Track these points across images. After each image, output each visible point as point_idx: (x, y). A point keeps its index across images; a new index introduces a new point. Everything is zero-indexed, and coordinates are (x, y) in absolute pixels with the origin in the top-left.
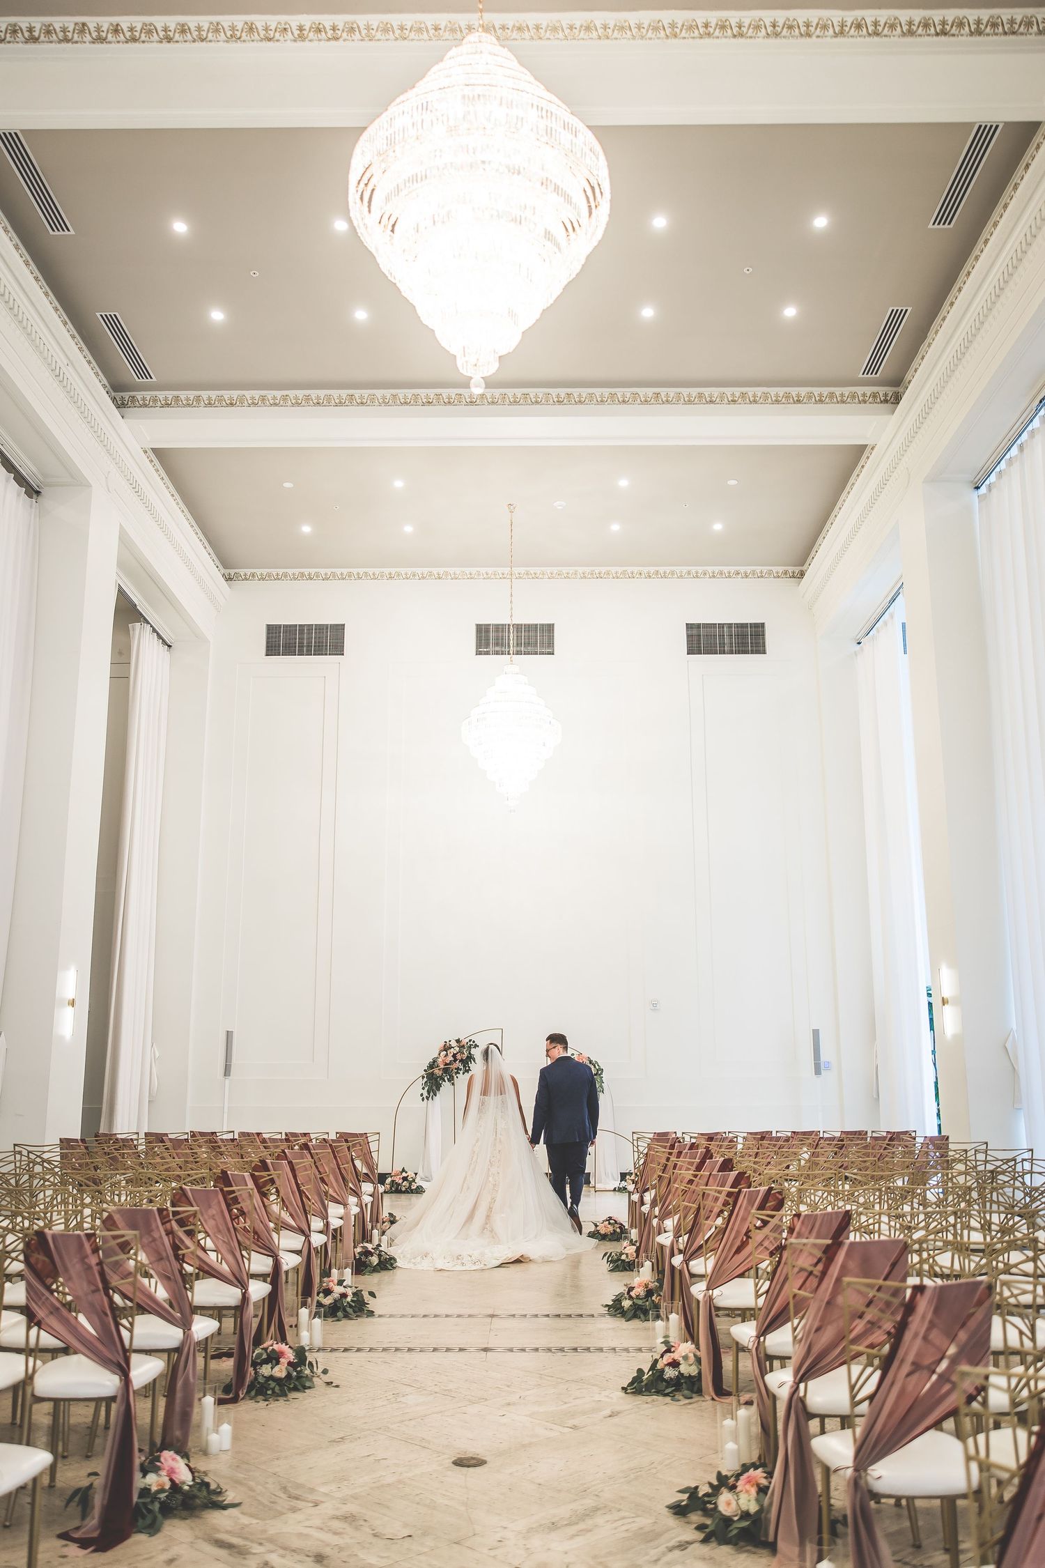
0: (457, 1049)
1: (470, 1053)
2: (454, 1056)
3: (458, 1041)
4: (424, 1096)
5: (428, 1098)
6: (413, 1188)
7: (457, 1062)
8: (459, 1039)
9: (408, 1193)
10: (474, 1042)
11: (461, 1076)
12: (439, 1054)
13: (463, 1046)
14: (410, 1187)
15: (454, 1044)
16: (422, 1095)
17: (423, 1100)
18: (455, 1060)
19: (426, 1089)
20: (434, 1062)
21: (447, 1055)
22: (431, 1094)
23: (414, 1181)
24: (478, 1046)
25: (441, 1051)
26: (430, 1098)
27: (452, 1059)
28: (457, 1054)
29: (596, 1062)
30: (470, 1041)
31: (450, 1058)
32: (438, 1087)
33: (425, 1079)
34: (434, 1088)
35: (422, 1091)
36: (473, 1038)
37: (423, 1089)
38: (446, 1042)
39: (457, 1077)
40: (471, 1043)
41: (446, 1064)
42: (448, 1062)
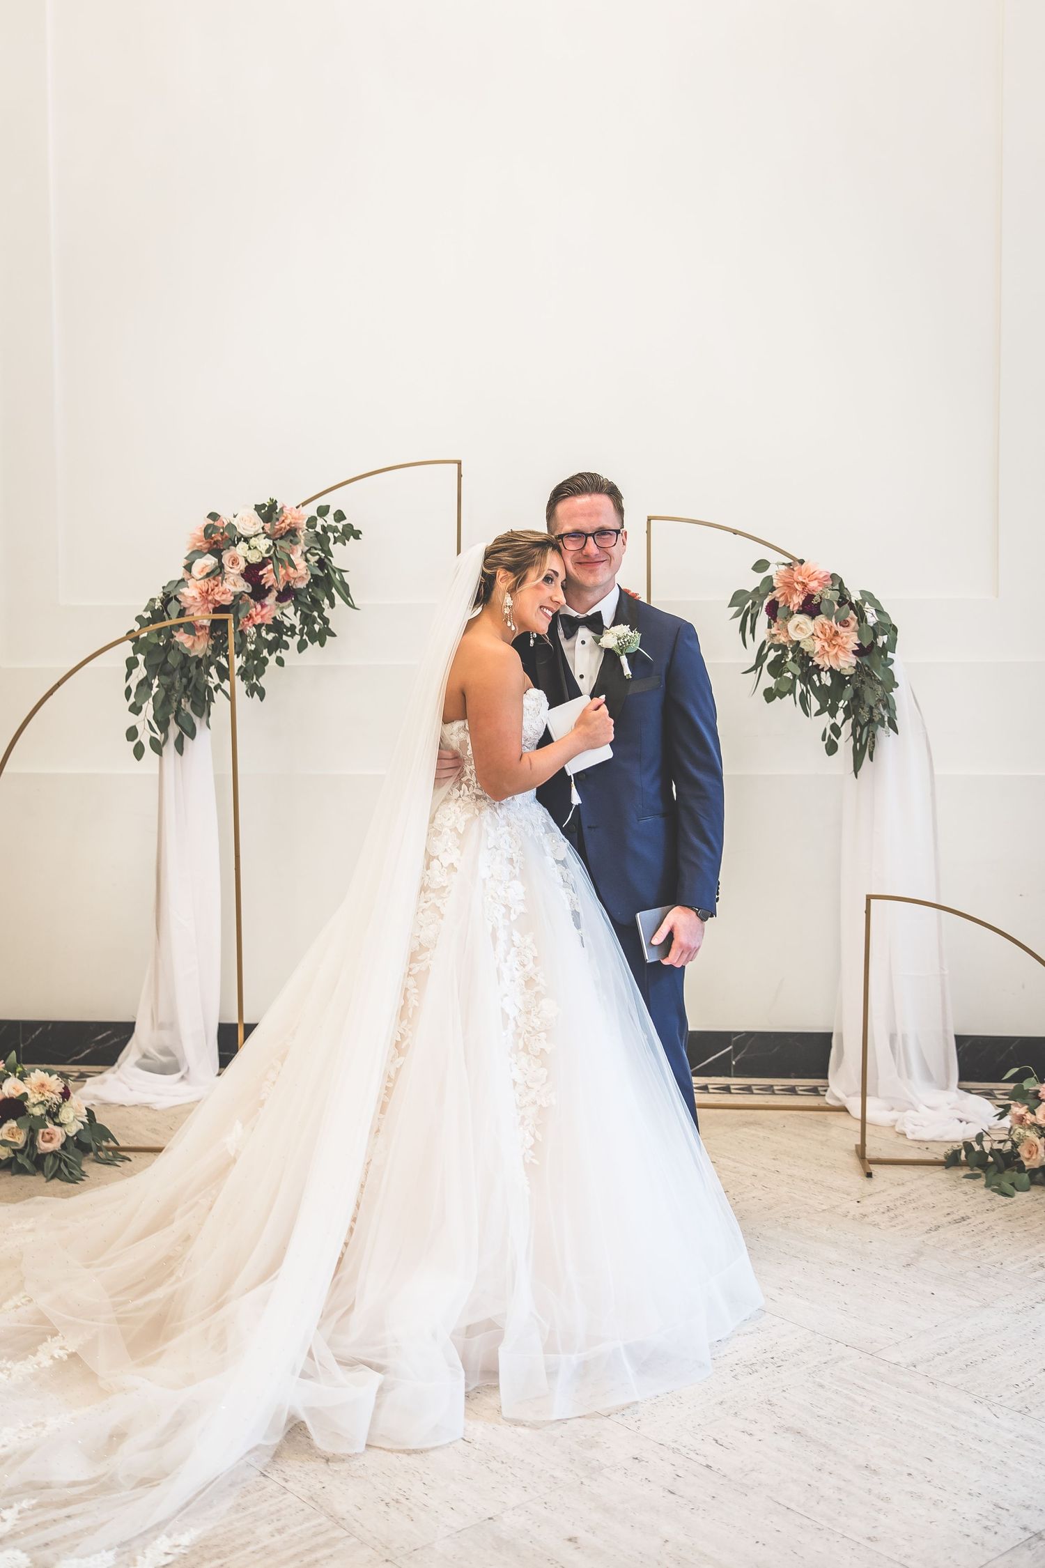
0: (263, 544)
1: (322, 564)
2: (252, 573)
3: (268, 512)
4: (144, 736)
5: (157, 747)
6: (44, 1146)
7: (270, 600)
8: (273, 505)
9: (21, 1170)
10: (340, 516)
11: (290, 655)
12: (188, 568)
13: (291, 533)
14: (31, 1141)
15: (249, 523)
16: (132, 733)
17: (139, 752)
18: (259, 593)
19: (148, 708)
20: (168, 599)
21: (217, 572)
22: (174, 730)
23: (53, 1114)
24: (357, 535)
25: (197, 553)
26: (169, 749)
27: (243, 586)
28: (263, 564)
29: (868, 597)
30: (323, 511)
31: (234, 584)
32: (202, 704)
33: (140, 672)
34: (186, 705)
35: (132, 720)
36: (335, 501)
37: (135, 709)
38: (213, 516)
39: (280, 662)
40: (330, 519)
41: (220, 609)
42: (227, 600)
